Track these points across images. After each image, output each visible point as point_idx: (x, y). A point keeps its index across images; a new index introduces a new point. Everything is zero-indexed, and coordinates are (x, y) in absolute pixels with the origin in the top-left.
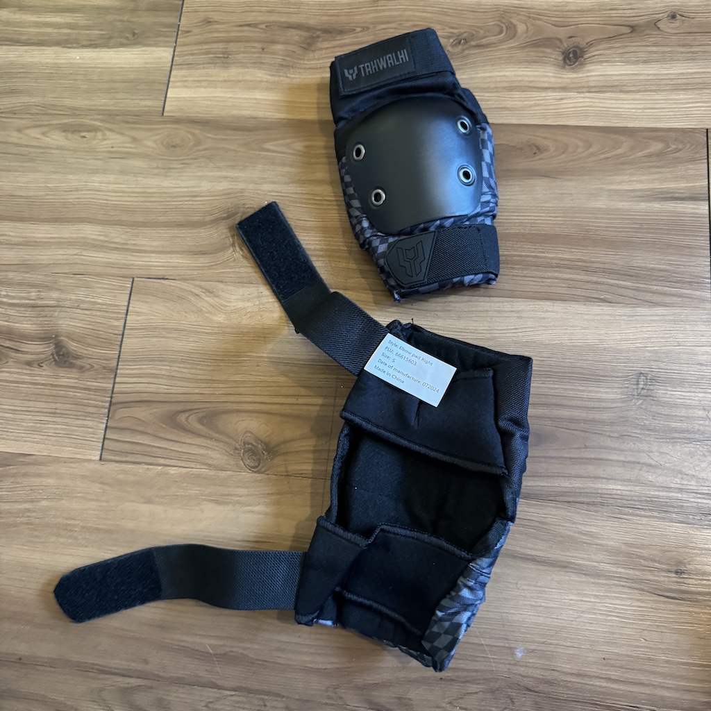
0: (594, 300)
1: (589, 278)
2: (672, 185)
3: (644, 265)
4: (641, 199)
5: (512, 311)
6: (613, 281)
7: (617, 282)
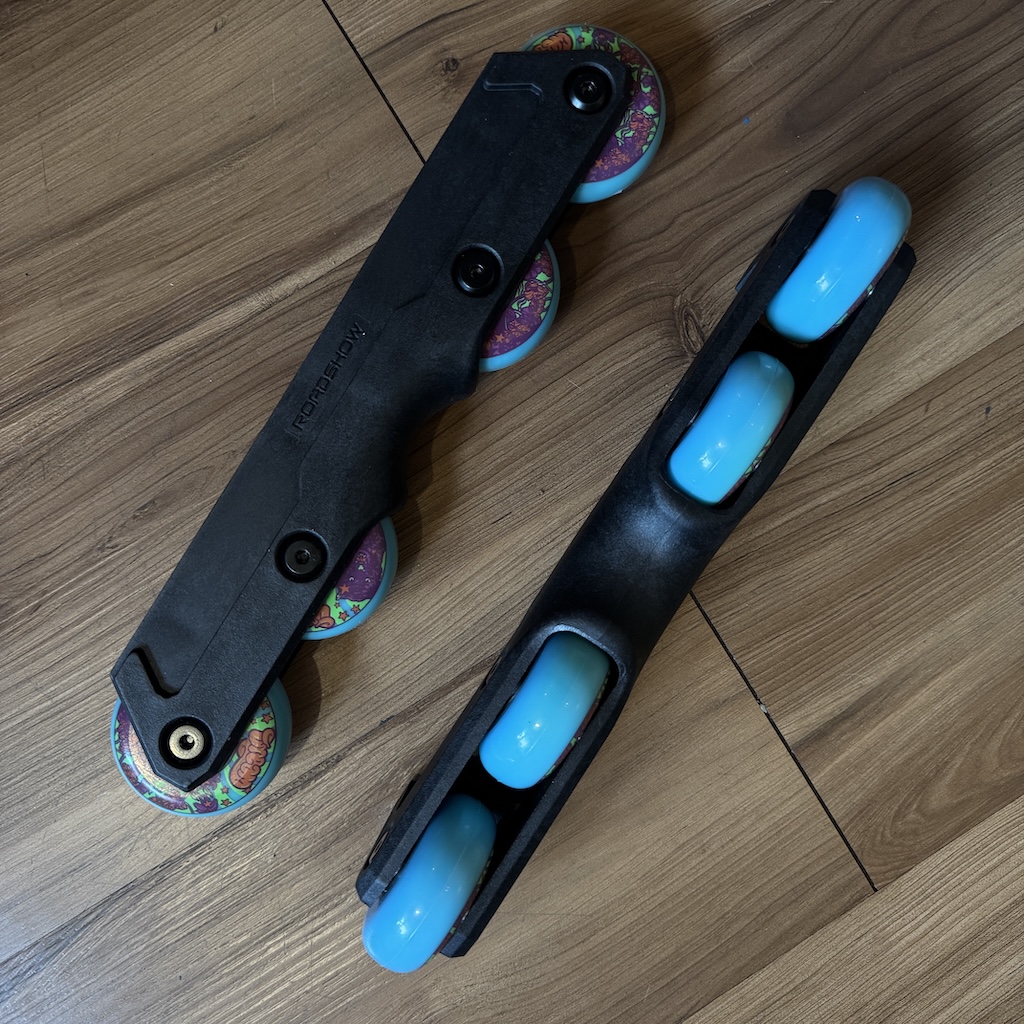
0: (861, 431)
1: (892, 466)
2: (870, 736)
3: (823, 551)
4: (903, 676)
5: (978, 318)
6: (853, 485)
7: (846, 489)
